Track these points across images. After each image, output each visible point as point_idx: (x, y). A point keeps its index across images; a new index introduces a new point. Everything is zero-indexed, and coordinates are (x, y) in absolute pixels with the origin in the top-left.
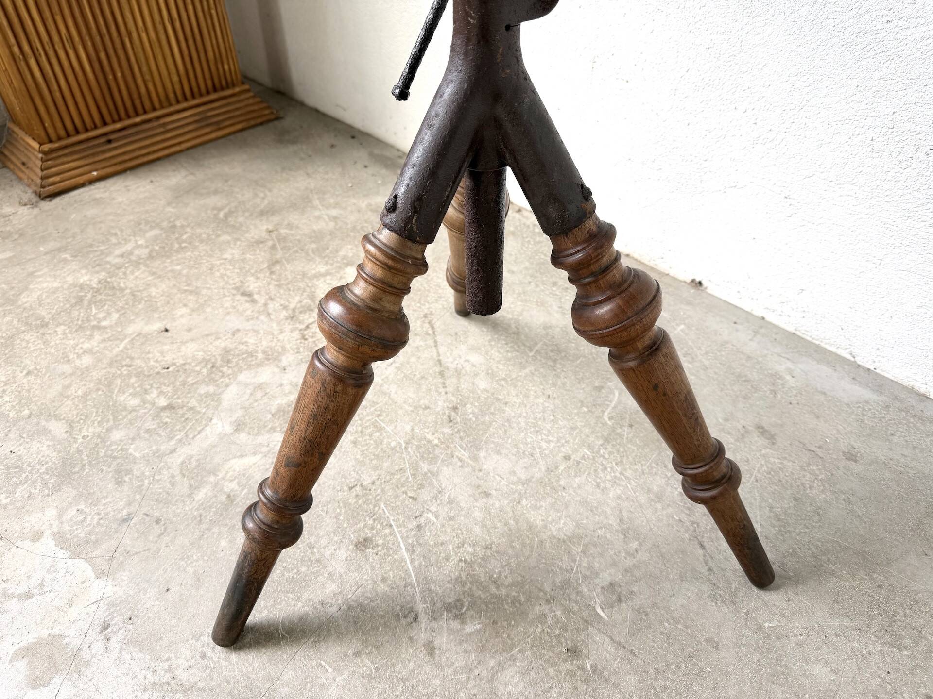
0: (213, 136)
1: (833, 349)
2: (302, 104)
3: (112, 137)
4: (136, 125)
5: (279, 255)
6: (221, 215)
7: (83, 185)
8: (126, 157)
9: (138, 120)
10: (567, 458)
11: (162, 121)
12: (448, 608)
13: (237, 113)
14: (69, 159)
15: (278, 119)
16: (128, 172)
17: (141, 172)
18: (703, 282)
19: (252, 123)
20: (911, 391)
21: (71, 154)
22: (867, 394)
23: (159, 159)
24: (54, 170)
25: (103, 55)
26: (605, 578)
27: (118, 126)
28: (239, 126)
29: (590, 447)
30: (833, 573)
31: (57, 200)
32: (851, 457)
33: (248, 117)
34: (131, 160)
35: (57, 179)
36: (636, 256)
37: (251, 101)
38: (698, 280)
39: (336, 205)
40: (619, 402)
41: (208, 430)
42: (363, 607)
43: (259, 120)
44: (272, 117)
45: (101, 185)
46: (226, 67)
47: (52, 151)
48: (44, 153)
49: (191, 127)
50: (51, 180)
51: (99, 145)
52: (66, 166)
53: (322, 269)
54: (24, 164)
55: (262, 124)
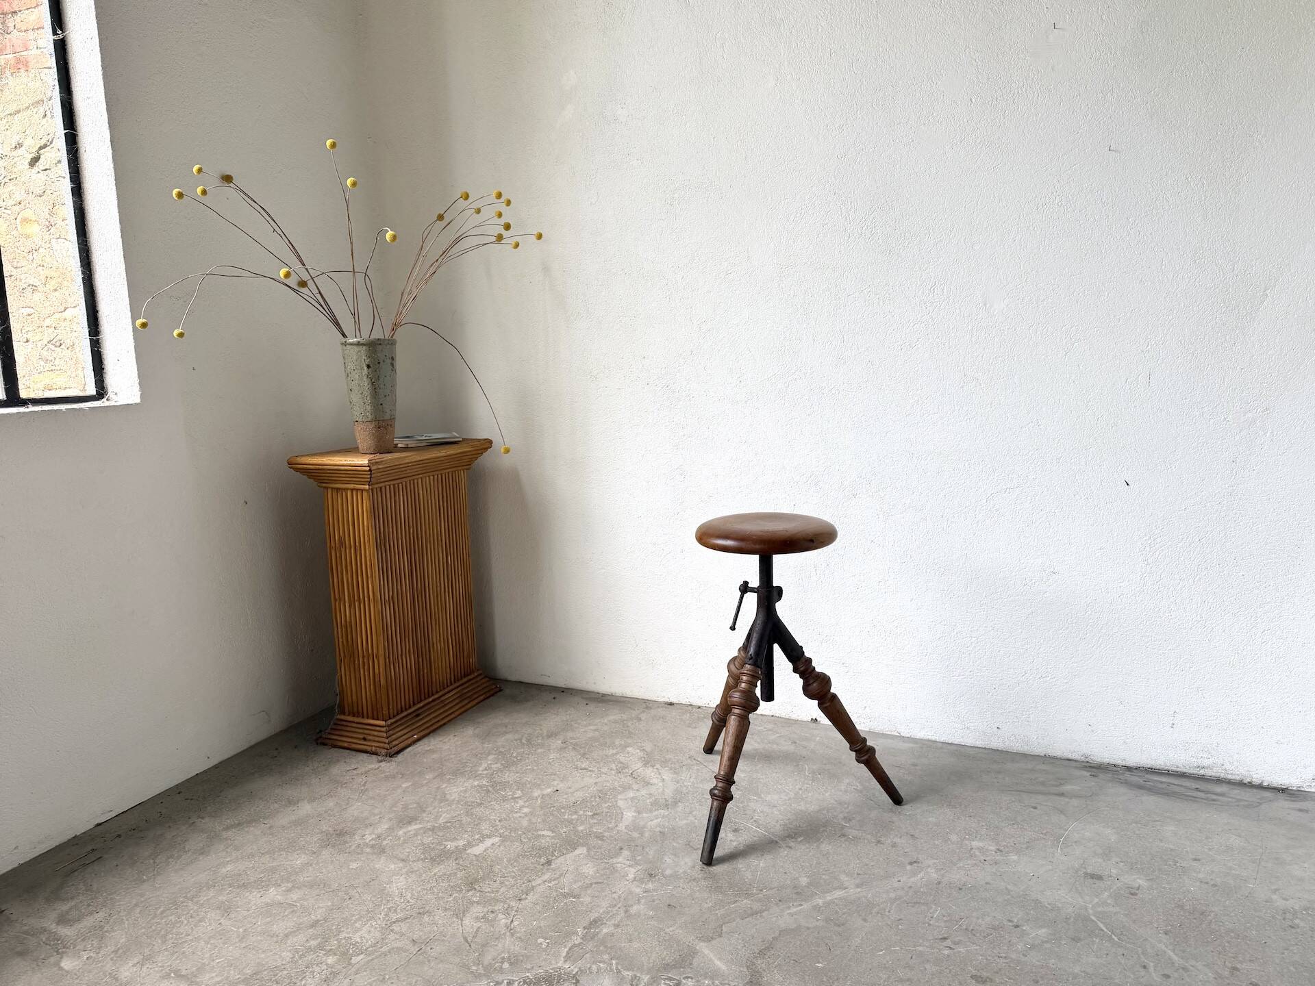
0: (469, 705)
1: (889, 733)
2: (507, 681)
3: (419, 712)
4: (429, 703)
5: (582, 751)
6: (524, 741)
7: (409, 746)
8: (428, 725)
9: (431, 699)
10: (800, 789)
11: (442, 698)
12: (787, 837)
13: (479, 689)
14: (398, 730)
15: (501, 690)
16: (431, 734)
17: (439, 731)
18: (818, 720)
19: (488, 695)
20: (929, 740)
21: (401, 725)
22: (911, 745)
23: (444, 724)
24: (394, 737)
25: (421, 660)
26: (841, 816)
27: (421, 704)
28: (482, 698)
29: (807, 784)
30: (924, 797)
31: (400, 756)
32: (915, 765)
33: (484, 691)
34: (431, 725)
35: (396, 742)
36: (778, 715)
37: (484, 681)
38: (814, 718)
39: (590, 725)
40: (809, 768)
41: (625, 817)
42: (753, 845)
43: (492, 692)
44: (497, 690)
45: (418, 744)
46: (471, 660)
47: (391, 724)
48: (388, 726)
49: (457, 701)
50: (394, 743)
51: (412, 718)
52: (399, 734)
53: (614, 752)
54: (365, 739)
55: (493, 695)
